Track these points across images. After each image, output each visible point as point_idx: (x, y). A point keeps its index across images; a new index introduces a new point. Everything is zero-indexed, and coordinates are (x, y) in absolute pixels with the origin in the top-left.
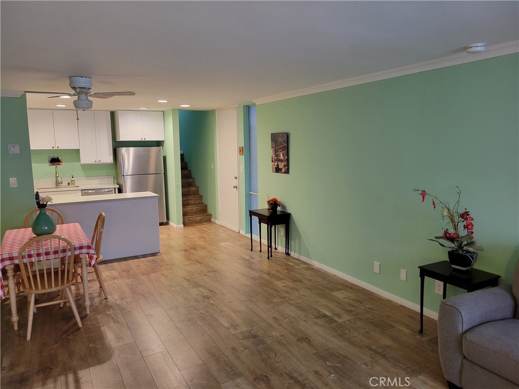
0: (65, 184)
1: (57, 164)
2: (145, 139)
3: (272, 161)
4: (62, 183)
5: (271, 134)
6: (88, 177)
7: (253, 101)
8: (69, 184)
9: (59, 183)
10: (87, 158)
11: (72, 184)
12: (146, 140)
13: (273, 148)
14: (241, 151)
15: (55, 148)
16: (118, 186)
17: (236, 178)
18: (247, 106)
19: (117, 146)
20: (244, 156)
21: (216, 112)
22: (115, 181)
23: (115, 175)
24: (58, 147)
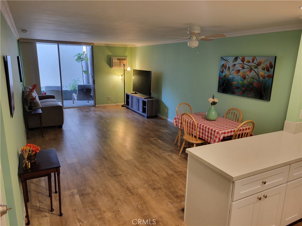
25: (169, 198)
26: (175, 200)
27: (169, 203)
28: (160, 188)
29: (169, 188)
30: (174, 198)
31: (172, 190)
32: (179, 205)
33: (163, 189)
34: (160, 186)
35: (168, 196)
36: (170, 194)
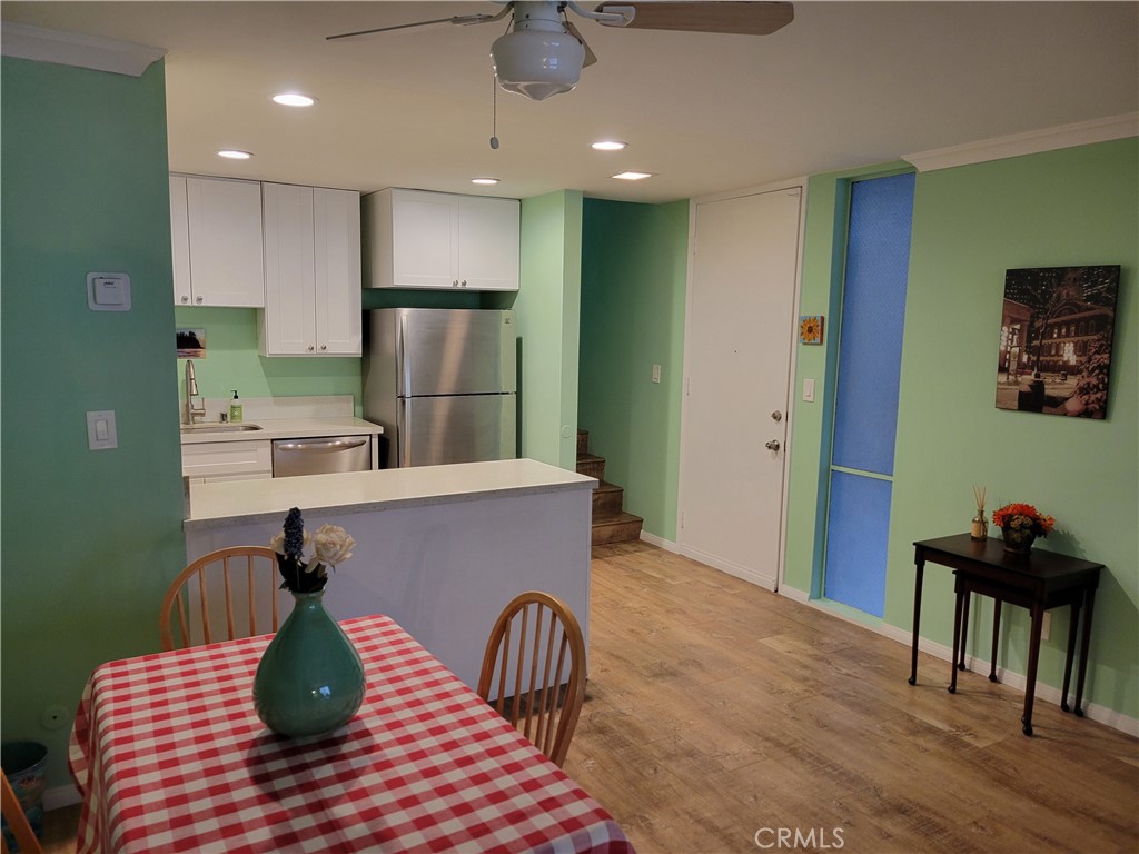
0: (211, 418)
1: (189, 355)
2: (464, 284)
3: (1002, 369)
4: (203, 415)
5: (1009, 272)
6: (279, 396)
7: (906, 158)
8: (224, 417)
9: (193, 414)
10: (283, 338)
11: (233, 417)
12: (469, 286)
13: (1014, 321)
14: (810, 330)
15: (189, 303)
16: (381, 430)
17: (776, 417)
18: (847, 180)
19: (377, 303)
20: (823, 349)
21: (692, 205)
22: (359, 410)
23: (359, 395)
24: (200, 300)
25: (629, 725)
26: (609, 722)
27: (628, 713)
28: (669, 757)
29: (636, 760)
30: (614, 727)
31: (621, 751)
32: (599, 710)
33: (656, 753)
34: (672, 766)
35: (636, 731)
36: (627, 737)
